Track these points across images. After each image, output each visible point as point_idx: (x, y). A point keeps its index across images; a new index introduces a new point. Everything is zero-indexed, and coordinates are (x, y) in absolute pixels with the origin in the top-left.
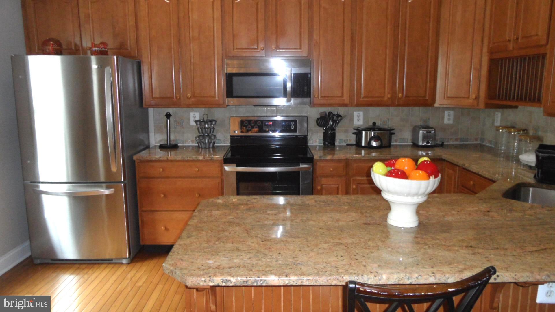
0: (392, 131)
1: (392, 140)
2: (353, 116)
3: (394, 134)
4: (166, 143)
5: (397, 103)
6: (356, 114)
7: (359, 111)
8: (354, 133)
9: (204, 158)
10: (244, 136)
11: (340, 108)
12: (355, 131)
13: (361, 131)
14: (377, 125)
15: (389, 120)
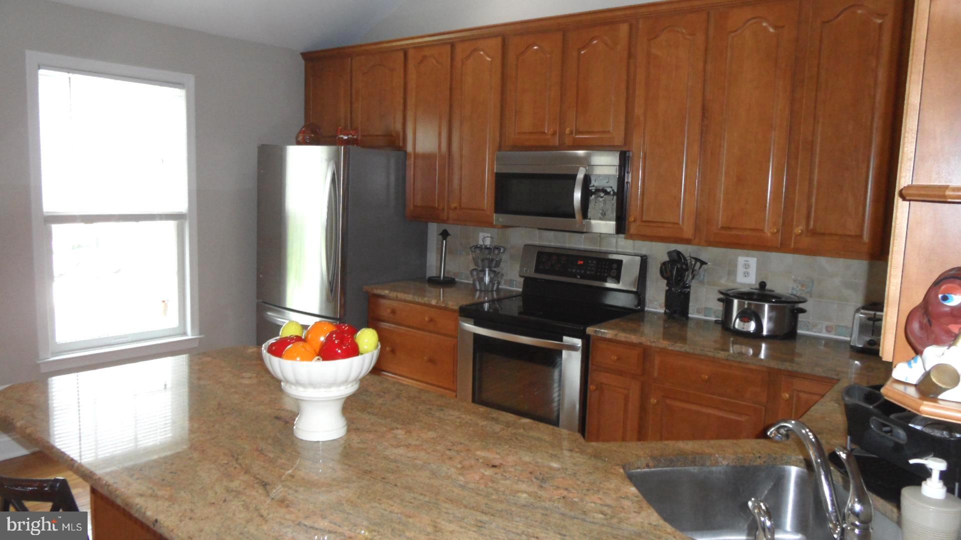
0: (801, 306)
1: (799, 325)
2: (736, 266)
3: (803, 311)
4: (438, 275)
5: (792, 246)
6: (741, 260)
7: (747, 256)
8: (719, 300)
9: (437, 303)
10: (544, 280)
11: (709, 248)
12: (721, 296)
13: (731, 298)
14: (768, 287)
15: (813, 282)
